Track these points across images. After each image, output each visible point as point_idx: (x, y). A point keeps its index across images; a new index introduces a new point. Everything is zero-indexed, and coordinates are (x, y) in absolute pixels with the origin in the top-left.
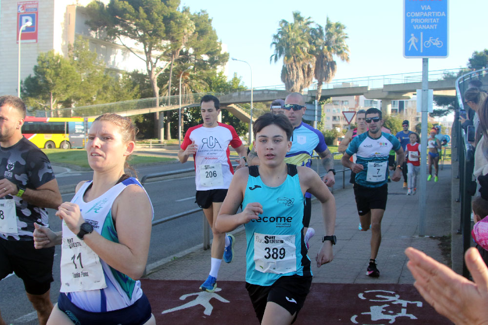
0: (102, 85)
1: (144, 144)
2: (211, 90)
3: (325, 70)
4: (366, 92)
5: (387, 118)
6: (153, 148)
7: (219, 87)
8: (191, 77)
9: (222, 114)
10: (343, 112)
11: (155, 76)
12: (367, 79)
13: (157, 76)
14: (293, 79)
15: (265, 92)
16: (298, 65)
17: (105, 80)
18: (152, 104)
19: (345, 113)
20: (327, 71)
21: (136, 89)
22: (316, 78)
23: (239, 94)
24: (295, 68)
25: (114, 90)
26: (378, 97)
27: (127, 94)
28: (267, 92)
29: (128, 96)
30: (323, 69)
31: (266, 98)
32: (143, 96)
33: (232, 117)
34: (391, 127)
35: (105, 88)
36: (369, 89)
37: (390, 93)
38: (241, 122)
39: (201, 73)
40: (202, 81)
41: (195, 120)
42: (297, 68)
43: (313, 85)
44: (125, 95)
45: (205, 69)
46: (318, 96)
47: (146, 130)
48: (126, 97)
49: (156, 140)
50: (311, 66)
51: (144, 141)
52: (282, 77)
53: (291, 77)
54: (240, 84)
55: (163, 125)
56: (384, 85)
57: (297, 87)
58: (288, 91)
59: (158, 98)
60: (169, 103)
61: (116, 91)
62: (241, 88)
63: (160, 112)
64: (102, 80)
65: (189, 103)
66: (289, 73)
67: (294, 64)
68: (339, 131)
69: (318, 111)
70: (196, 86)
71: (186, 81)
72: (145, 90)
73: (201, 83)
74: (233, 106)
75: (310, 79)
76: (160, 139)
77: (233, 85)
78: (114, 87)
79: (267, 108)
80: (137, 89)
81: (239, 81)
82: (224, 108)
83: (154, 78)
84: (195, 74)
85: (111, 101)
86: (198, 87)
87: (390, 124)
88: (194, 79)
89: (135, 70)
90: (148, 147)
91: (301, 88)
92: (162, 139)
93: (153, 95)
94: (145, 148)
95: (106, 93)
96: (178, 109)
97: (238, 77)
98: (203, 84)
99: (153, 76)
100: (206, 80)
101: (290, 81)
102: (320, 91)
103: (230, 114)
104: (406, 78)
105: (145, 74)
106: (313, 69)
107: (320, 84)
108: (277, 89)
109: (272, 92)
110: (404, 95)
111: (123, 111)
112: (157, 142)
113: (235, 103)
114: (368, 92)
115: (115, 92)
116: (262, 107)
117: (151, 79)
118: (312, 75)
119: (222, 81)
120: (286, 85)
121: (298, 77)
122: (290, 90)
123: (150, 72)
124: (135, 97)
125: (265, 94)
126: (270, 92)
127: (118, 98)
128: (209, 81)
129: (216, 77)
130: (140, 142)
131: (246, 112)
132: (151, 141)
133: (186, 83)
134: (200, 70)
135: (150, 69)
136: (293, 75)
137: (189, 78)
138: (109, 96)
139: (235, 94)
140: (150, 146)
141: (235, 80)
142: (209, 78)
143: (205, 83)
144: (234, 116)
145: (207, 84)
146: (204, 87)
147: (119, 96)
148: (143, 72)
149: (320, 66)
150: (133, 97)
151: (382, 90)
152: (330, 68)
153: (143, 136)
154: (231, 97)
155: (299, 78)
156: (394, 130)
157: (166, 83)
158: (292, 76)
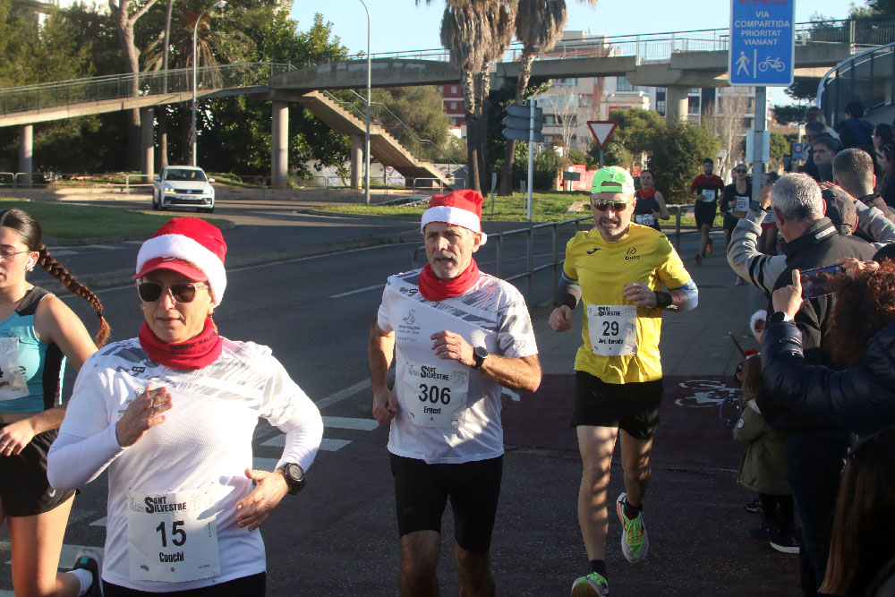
0: (5, 43)
1: (109, 184)
2: (261, 56)
3: (540, 20)
4: (630, 69)
5: (679, 129)
6: (131, 193)
7: (277, 48)
8: (213, 22)
9: (291, 116)
10: (589, 123)
11: (129, 24)
12: (635, 38)
13: (133, 21)
14: (468, 40)
15: (395, 65)
16: (479, 9)
17: (13, 31)
18: (124, 91)
19: (592, 125)
20: (544, 22)
21: (83, 51)
22: (520, 37)
23: (334, 68)
24: (472, 15)
25: (33, 53)
26: (657, 82)
27: (64, 63)
28: (401, 65)
29: (66, 67)
30: (535, 19)
31: (396, 80)
32: (102, 69)
33: (312, 122)
34: (688, 151)
35: (12, 49)
36: (638, 63)
37: (686, 72)
38: (332, 132)
39: (237, 15)
40: (241, 34)
41: (224, 126)
42: (478, 15)
43: (513, 51)
44: (59, 67)
45: (248, 6)
46: (523, 79)
47: (106, 151)
48: (61, 70)
49: (136, 176)
50: (508, 10)
51: (106, 176)
52: (443, 36)
53: (465, 36)
54: (330, 41)
55: (151, 139)
56: (672, 54)
57: (477, 56)
58: (457, 68)
59: (136, 75)
60: (166, 87)
61: (37, 56)
62: (332, 52)
63: (143, 110)
64: (7, 30)
65: (210, 87)
66: (460, 28)
67: (470, 5)
68: (561, 155)
69: (536, 120)
70: (225, 44)
71: (203, 34)
72: (104, 53)
73: (237, 38)
74: (316, 94)
75: (505, 39)
76: (145, 171)
77: (313, 45)
78: (31, 45)
79: (394, 98)
80: (88, 52)
81: (327, 33)
82: (294, 99)
83: (128, 25)
84: (222, 16)
85: (28, 81)
86: (232, 49)
87: (685, 143)
88: (220, 28)
89: (75, 3)
90: (119, 190)
91: (486, 59)
92: (151, 175)
93: (125, 66)
94: (112, 192)
95: (11, 60)
96: (190, 102)
97: (324, 24)
98: (244, 41)
99: (125, 20)
100: (248, 32)
101: (460, 44)
102: (529, 68)
103: (308, 114)
104: (723, 38)
105: (102, 13)
106: (513, 18)
107: (528, 50)
108: (423, 58)
109: (412, 66)
110: (719, 78)
111: (56, 106)
112: (139, 180)
113: (321, 90)
114: (636, 69)
115: (32, 58)
116: (382, 98)
117: (120, 28)
118: (509, 31)
119: (286, 34)
120: (451, 54)
121: (479, 36)
122: (463, 66)
123: (117, 12)
124: (83, 71)
125: (395, 68)
126: (408, 66)
127: (41, 74)
128: (255, 33)
129: (272, 26)
130: (97, 179)
131: (345, 109)
132: (128, 177)
133: (203, 38)
134: (235, 7)
135: (118, 4)
136: (469, 31)
137: (208, 26)
138: (19, 67)
139: (324, 69)
140: (122, 188)
141: (319, 30)
142: (256, 26)
143: (248, 39)
144: (315, 117)
145: (252, 41)
146: (246, 47)
147: (43, 69)
148: (97, 9)
149: (529, 10)
150: (78, 71)
151: (669, 65)
152: (552, 15)
153: (99, 165)
154: (313, 73)
155: (483, 39)
156: (695, 156)
157: (156, 38)
158: (468, 33)
